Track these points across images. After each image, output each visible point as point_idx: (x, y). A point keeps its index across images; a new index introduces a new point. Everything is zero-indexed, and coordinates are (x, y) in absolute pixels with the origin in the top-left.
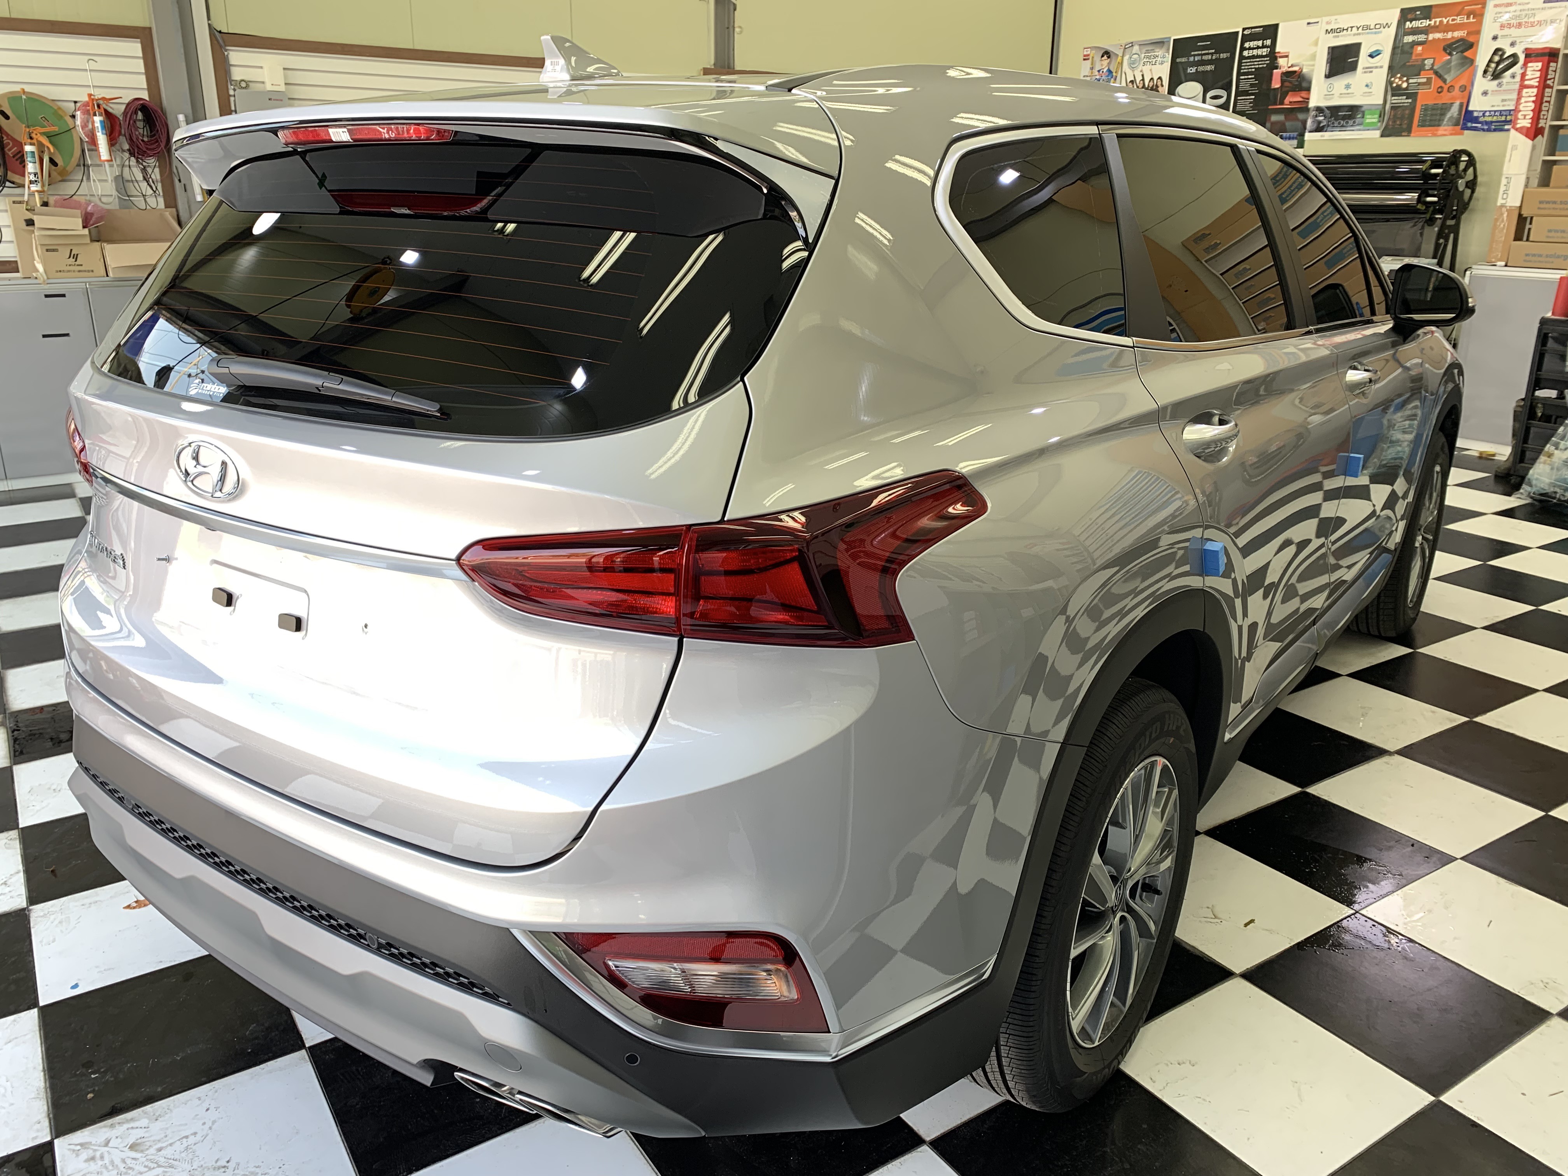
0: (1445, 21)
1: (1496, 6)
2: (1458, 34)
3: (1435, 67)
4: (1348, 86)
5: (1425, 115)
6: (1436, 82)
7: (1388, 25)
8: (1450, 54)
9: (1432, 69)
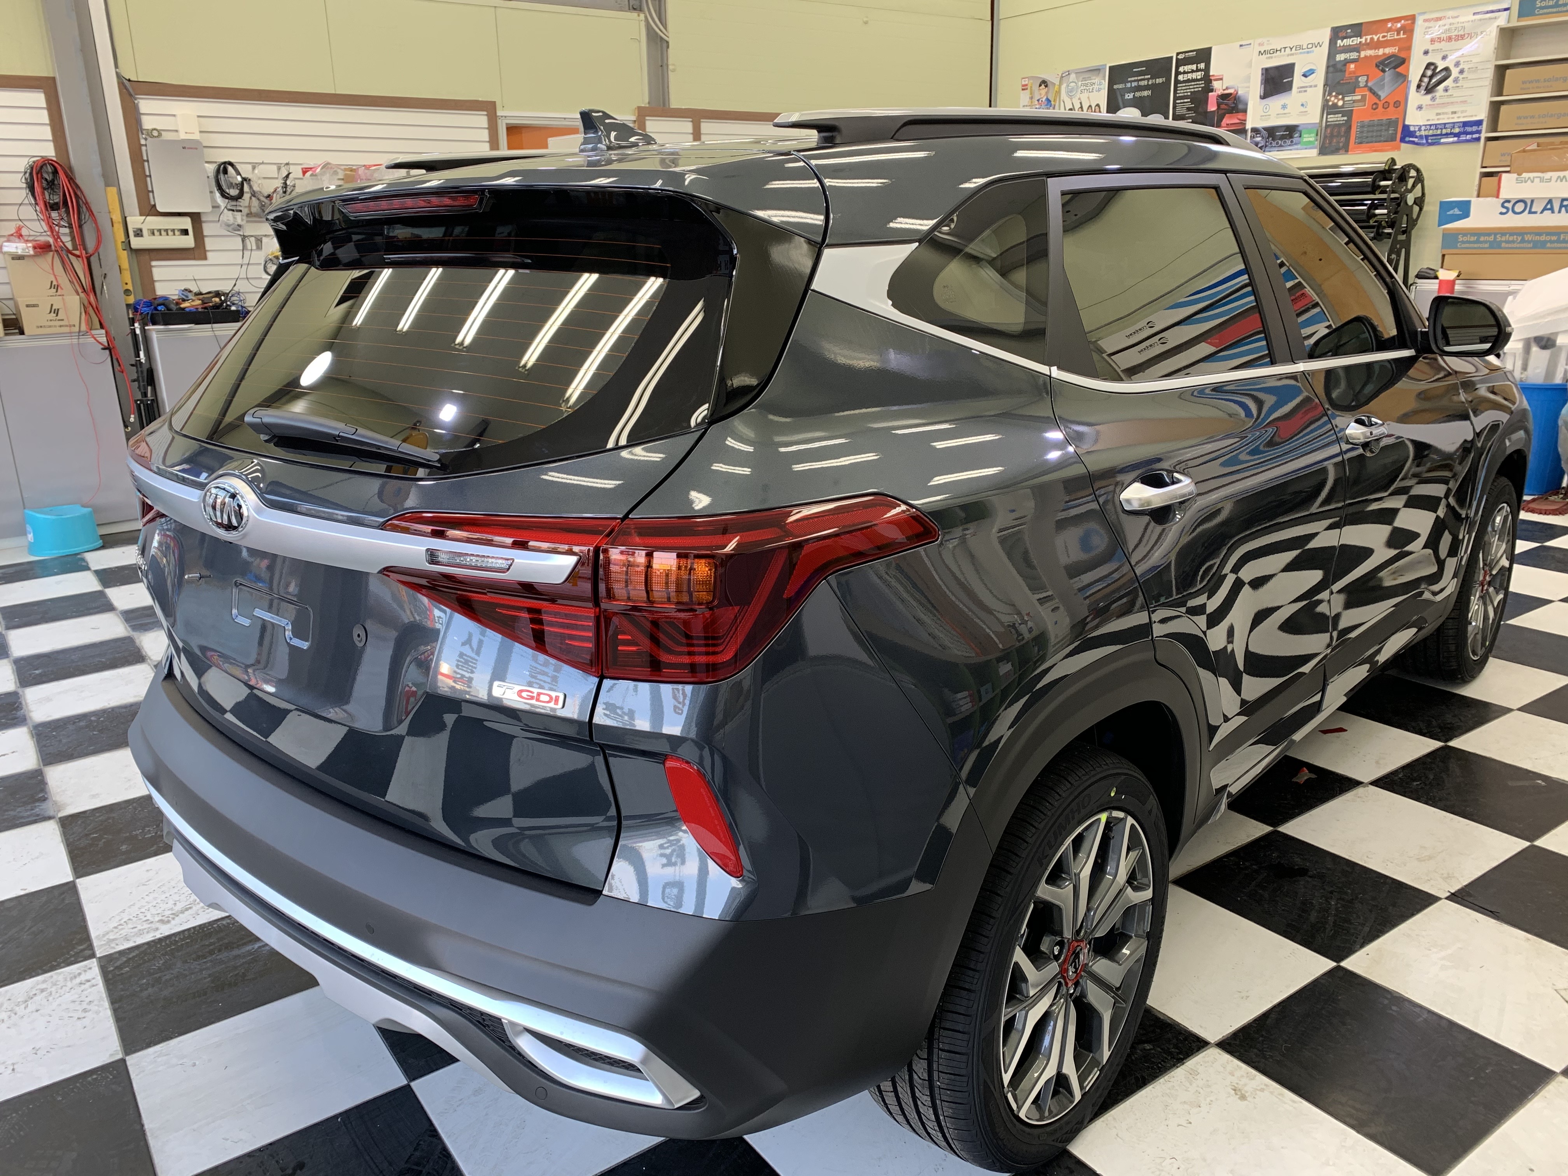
0: (1376, 38)
1: (1425, 21)
2: (1388, 51)
3: (1369, 84)
4: (1284, 107)
5: (1362, 132)
6: (1371, 99)
7: (1320, 45)
8: (1383, 71)
9: (1366, 86)
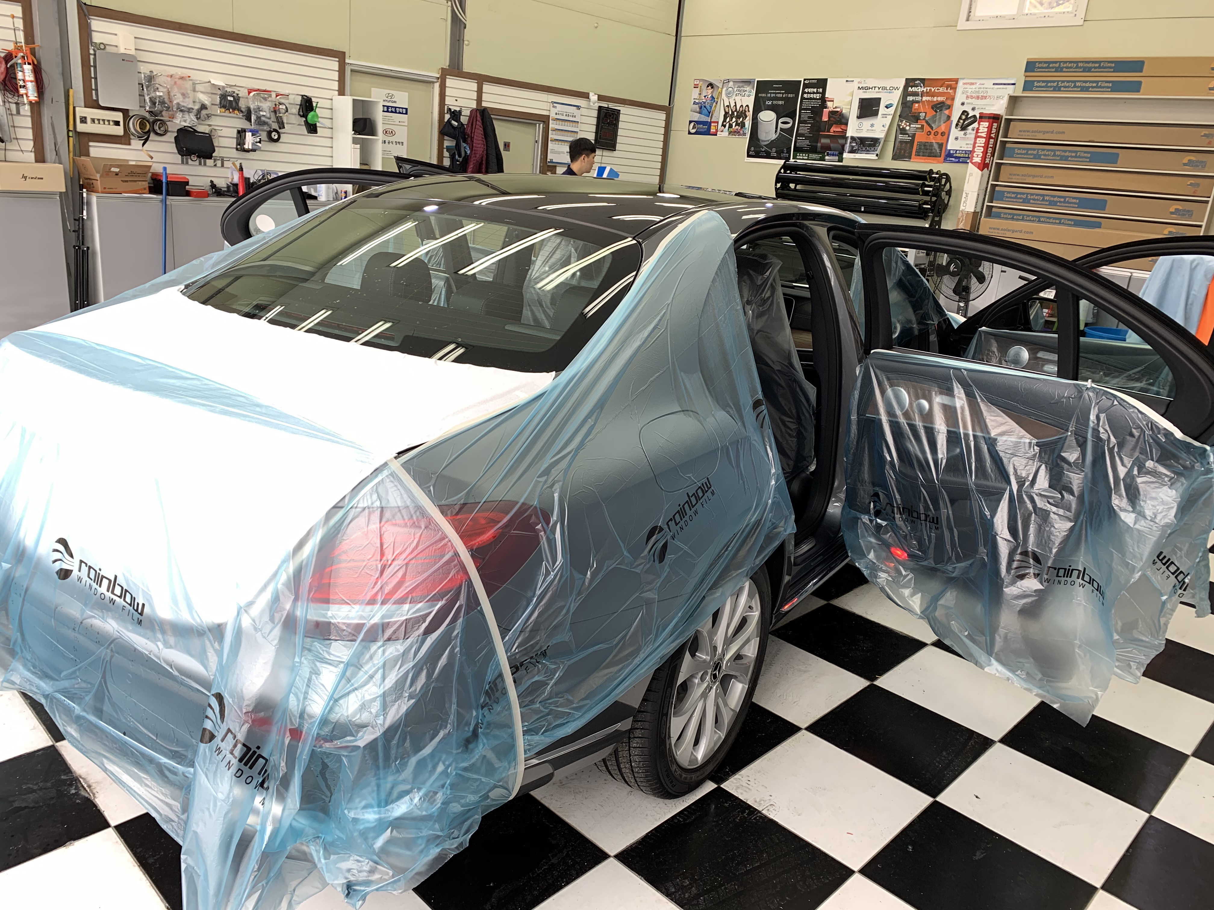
0: (933, 90)
1: (964, 84)
2: (940, 99)
3: (927, 119)
4: (872, 125)
5: (920, 149)
6: (927, 128)
7: (897, 89)
8: (936, 112)
9: (924, 119)
